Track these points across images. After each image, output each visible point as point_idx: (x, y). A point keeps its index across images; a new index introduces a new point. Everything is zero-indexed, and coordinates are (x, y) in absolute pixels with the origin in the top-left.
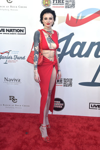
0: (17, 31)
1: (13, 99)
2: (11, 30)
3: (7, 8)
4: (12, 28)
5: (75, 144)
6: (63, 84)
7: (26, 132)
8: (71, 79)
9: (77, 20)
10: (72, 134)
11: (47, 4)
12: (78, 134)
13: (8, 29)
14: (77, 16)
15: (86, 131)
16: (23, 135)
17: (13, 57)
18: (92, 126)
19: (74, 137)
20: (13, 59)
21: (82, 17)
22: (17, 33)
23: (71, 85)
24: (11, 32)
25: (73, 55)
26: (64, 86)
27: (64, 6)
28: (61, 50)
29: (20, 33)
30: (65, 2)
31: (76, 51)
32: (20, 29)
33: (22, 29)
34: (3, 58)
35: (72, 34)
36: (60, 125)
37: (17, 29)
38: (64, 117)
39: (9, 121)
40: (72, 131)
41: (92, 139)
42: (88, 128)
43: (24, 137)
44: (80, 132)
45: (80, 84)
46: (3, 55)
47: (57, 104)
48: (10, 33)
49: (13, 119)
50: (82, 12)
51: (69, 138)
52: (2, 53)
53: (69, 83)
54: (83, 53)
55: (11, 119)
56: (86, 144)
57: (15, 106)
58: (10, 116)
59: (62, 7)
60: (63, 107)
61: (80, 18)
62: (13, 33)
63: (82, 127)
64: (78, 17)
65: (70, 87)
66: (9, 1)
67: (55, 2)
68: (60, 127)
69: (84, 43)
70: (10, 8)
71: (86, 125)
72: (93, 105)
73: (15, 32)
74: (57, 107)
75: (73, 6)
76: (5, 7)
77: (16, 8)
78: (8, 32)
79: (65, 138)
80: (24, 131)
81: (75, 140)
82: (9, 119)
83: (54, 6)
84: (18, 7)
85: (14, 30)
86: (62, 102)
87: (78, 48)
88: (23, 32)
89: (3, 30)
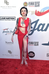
1: (10, 52)
2: (8, 18)
3: (6, 8)
4: (9, 17)
6: (34, 45)
7: (16, 68)
8: (38, 42)
9: (41, 13)
10: (39, 69)
11: (26, 5)
12: (42, 69)
13: (7, 18)
15: (45, 68)
16: (15, 69)
17: (10, 32)
18: (48, 65)
19: (39, 71)
20: (10, 33)
21: (43, 11)
22: (11, 20)
23: (38, 45)
24: (9, 19)
25: (39, 30)
27: (34, 6)
28: (33, 28)
29: (13, 20)
30: (35, 4)
31: (40, 28)
32: (13, 18)
33: (14, 18)
34: (5, 32)
35: (38, 20)
36: (33, 65)
37: (11, 18)
38: (35, 60)
39: (8, 63)
40: (39, 68)
41: (48, 71)
42: (46, 66)
43: (15, 70)
47: (31, 54)
48: (8, 20)
49: (10, 61)
51: (37, 71)
52: (4, 30)
53: (37, 44)
54: (43, 29)
55: (9, 62)
57: (11, 56)
58: (9, 60)
60: (34, 56)
61: (42, 12)
62: (9, 20)
64: (41, 11)
65: (37, 46)
66: (7, 4)
67: (30, 4)
69: (44, 24)
70: (8, 7)
71: (45, 65)
73: (10, 19)
74: (31, 56)
75: (39, 6)
76: (6, 7)
77: (10, 8)
78: (7, 19)
79: (35, 71)
80: (15, 67)
81: (40, 72)
82: (8, 61)
83: (29, 6)
84: (12, 7)
85: (10, 18)
86: (34, 53)
87: (41, 26)
88: (14, 19)
89: (5, 18)
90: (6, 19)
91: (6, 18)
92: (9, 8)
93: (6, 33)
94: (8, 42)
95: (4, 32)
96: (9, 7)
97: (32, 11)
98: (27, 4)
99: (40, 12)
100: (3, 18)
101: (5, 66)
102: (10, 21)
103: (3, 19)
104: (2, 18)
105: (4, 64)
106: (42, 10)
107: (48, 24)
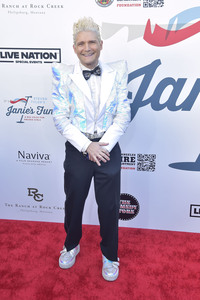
0: (43, 56)
1: (35, 194)
2: (31, 55)
3: (24, 10)
4: (33, 51)
5: (161, 286)
6: (136, 166)
8: (154, 156)
9: (168, 32)
10: (154, 266)
11: (106, 1)
12: (167, 268)
13: (25, 52)
14: (167, 23)
15: (183, 262)
17: (35, 110)
18: (195, 251)
19: (157, 274)
20: (35, 115)
22: (44, 60)
23: (152, 167)
24: (32, 59)
25: (157, 107)
26: (139, 169)
27: (141, 2)
28: (134, 96)
29: (49, 60)
31: (164, 98)
32: (49, 52)
33: (53, 52)
34: (15, 111)
35: (157, 63)
36: (130, 248)
37: (43, 52)
38: (138, 232)
39: (27, 238)
40: (154, 261)
42: (187, 256)
44: (171, 263)
45: (172, 166)
46: (16, 106)
47: (125, 207)
48: (28, 60)
49: (35, 233)
50: (179, 16)
51: (148, 274)
52: (12, 102)
53: (148, 163)
54: (179, 102)
55: (32, 233)
56: (182, 287)
57: (38, 209)
58: (30, 227)
59: (137, 5)
60: (136, 211)
61: (173, 29)
62: (36, 60)
63: (175, 254)
64: (170, 25)
65: (150, 173)
68: (131, 251)
69: (182, 82)
70: (29, 9)
71: (183, 250)
72: (198, 209)
73: (39, 59)
75: (160, 2)
76: (20, 6)
77: (41, 10)
78: (25, 59)
79: (139, 275)
81: (160, 278)
82: (28, 233)
83: (120, 3)
84: (45, 6)
85: (37, 54)
86: (134, 201)
87: (169, 89)
88: (55, 58)
89: (16, 55)
90: (20, 59)
91: (20, 51)
92: (33, 9)
93: (20, 115)
94: (28, 151)
95: (11, 111)
96: (36, 7)
97: (129, 26)
99: (166, 28)
100: (10, 51)
101: (15, 251)
102: (39, 64)
103: (11, 57)
104: (4, 51)
105: (10, 243)
106: (176, 22)
107: (198, 79)
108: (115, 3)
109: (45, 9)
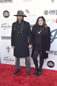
6: (54, 54)
11: (46, 14)
30: (56, 12)
37: (31, 26)
60: (54, 65)
92: (29, 16)
98: (48, 12)
108: (49, 14)
109: (32, 16)
